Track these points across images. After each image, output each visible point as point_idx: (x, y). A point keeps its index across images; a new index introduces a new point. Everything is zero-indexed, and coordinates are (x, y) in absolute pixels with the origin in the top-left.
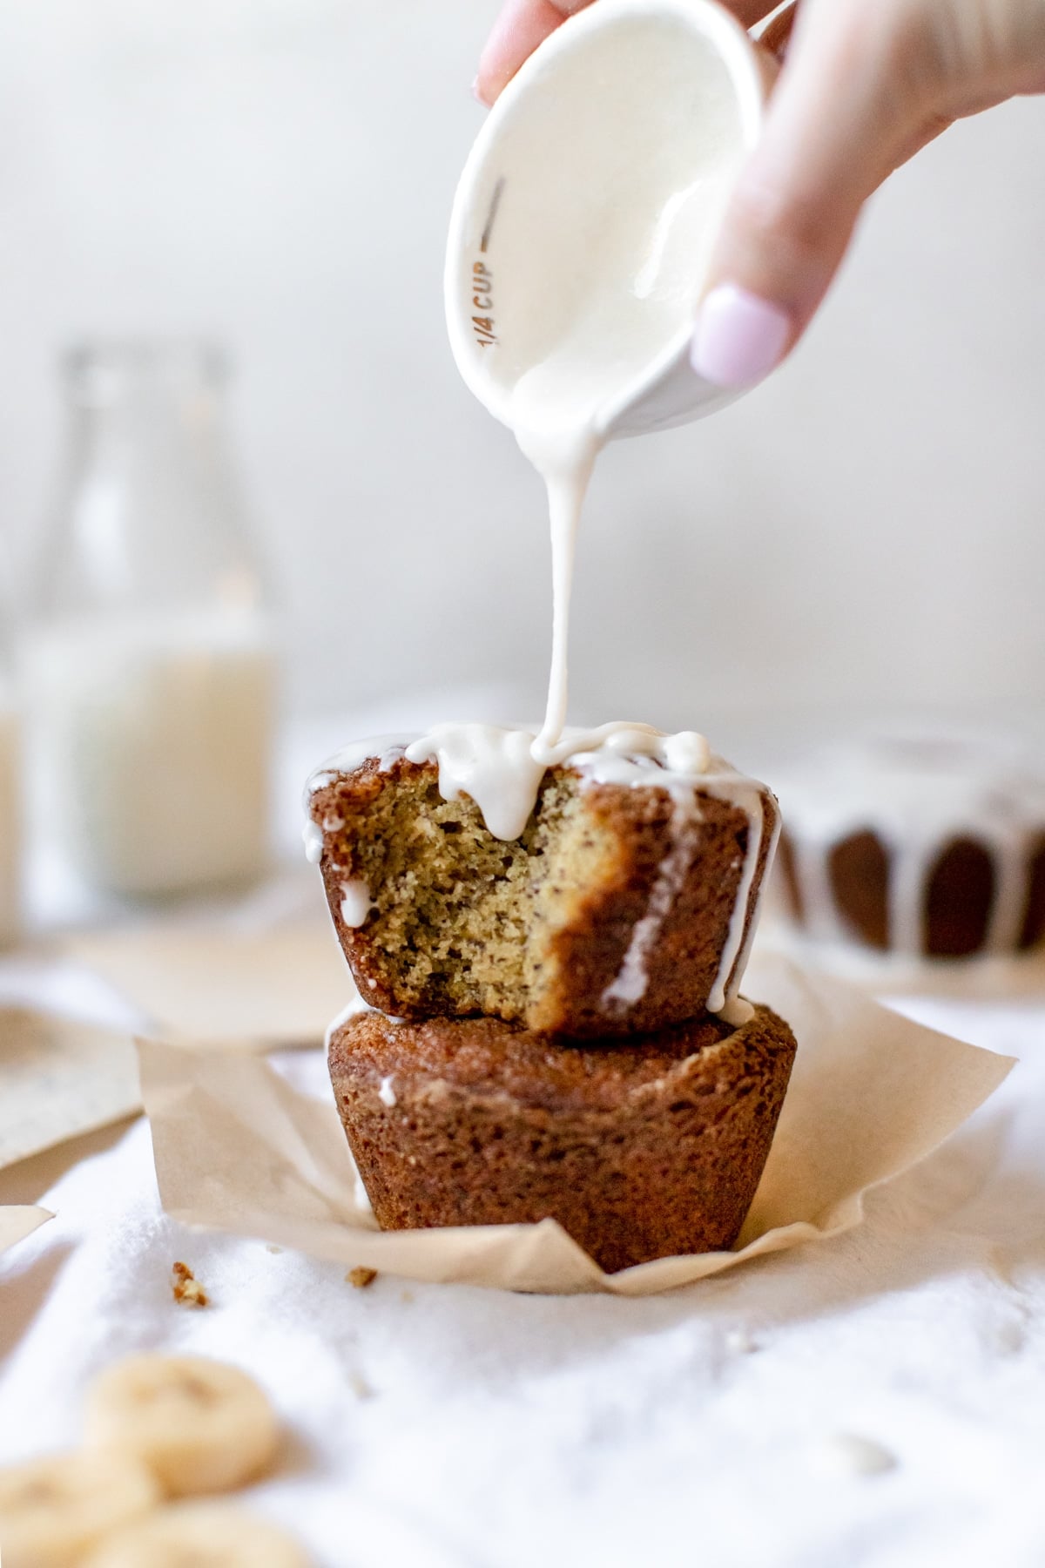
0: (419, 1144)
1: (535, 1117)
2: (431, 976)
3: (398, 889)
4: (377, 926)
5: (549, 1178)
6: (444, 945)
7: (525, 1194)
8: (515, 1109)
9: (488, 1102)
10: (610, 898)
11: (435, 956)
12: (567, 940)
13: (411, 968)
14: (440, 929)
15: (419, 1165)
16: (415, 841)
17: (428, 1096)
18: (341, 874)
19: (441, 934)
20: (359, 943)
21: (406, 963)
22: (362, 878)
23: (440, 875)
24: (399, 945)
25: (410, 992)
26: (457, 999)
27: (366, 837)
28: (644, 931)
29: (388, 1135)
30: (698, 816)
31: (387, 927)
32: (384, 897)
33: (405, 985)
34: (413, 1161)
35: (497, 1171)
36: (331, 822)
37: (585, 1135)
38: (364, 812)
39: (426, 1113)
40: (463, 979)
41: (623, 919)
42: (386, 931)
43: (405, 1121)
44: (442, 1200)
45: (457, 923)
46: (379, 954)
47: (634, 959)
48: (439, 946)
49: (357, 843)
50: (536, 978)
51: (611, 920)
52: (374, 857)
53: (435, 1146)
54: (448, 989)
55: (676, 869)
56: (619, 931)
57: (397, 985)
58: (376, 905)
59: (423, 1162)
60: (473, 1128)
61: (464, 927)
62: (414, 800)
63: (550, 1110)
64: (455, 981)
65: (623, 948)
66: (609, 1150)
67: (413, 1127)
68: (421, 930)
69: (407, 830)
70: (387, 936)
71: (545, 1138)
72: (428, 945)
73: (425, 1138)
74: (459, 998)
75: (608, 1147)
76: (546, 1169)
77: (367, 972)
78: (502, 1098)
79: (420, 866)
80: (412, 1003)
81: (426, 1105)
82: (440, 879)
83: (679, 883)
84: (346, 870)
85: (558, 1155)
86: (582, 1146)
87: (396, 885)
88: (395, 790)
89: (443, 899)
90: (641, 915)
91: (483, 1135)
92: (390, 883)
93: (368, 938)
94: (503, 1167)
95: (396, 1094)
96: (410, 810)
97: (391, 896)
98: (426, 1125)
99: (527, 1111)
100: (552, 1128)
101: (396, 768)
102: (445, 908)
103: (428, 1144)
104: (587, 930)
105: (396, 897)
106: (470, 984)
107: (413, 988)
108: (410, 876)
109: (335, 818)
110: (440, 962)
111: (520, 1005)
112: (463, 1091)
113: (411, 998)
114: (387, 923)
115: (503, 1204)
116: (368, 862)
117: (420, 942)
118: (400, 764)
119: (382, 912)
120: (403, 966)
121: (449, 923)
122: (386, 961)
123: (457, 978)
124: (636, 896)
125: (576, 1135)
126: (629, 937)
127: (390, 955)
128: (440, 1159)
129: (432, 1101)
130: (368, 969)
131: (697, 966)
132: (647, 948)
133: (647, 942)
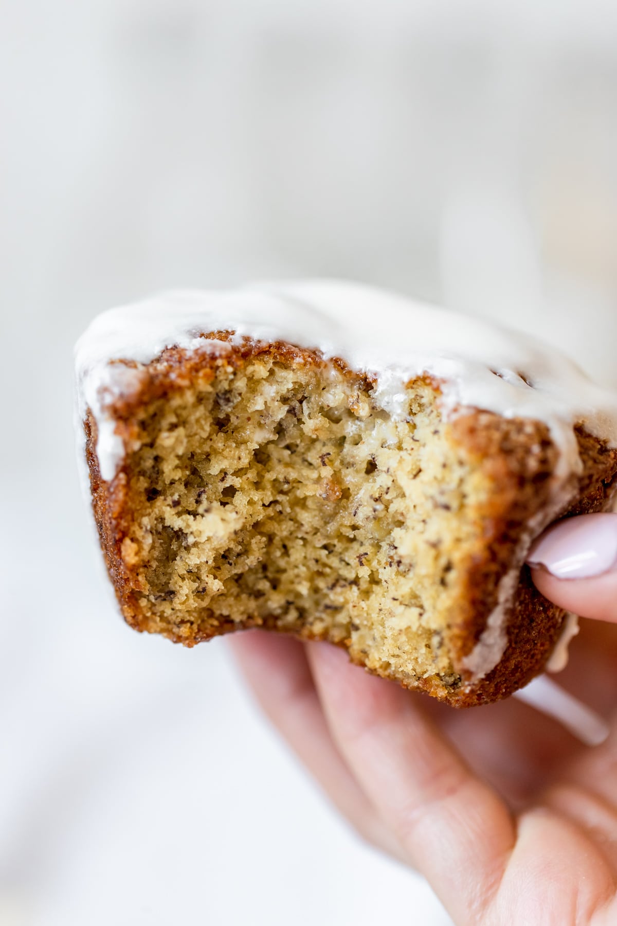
28: (508, 584)
47: (497, 619)
65: (487, 610)
90: (504, 568)
126: (493, 594)
131: (549, 621)
132: (509, 605)
133: (510, 598)
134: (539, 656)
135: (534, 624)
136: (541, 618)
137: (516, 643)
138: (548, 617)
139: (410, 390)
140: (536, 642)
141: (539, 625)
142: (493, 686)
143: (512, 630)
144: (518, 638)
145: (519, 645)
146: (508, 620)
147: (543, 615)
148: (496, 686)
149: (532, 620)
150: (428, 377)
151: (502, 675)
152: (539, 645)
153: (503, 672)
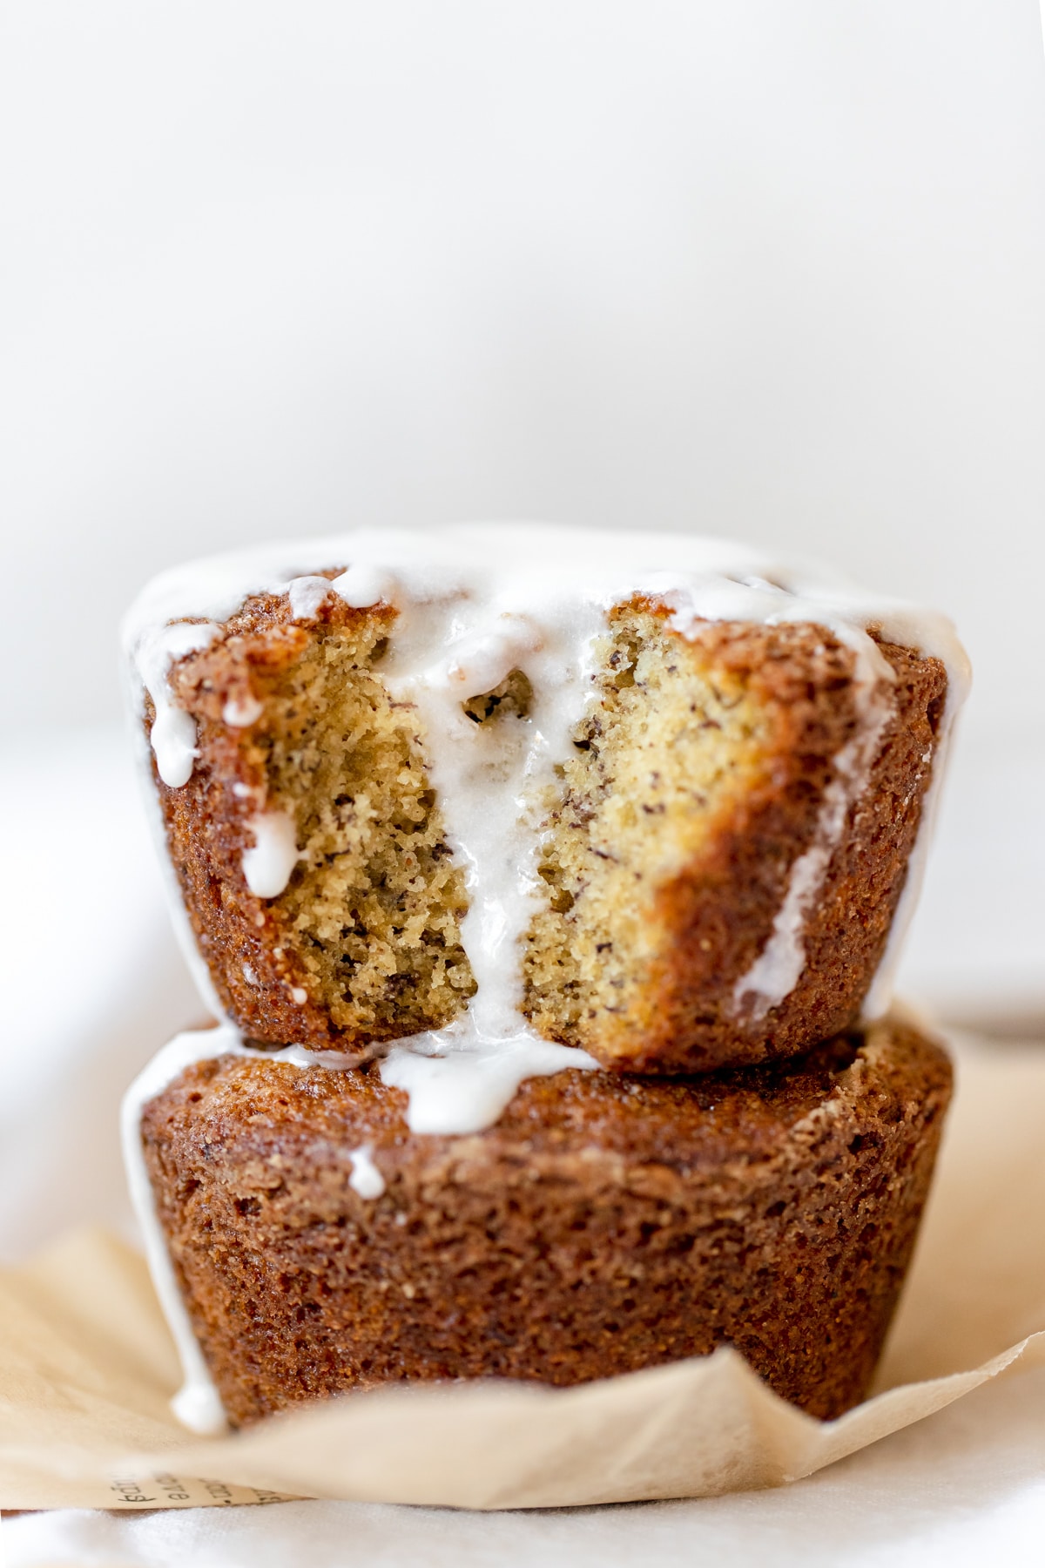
0: (428, 1258)
1: (653, 1181)
2: (392, 979)
3: (341, 827)
4: (300, 895)
5: (666, 1287)
6: (416, 924)
7: (621, 1323)
8: (617, 1169)
9: (568, 1164)
10: (761, 813)
11: (402, 942)
12: (687, 893)
13: (357, 966)
14: (404, 894)
15: (421, 1300)
16: (360, 741)
17: (451, 1170)
18: (251, 802)
19: (408, 902)
20: (272, 925)
21: (346, 958)
22: (283, 807)
23: (405, 800)
24: (340, 927)
25: (359, 1010)
26: (436, 1017)
27: (289, 735)
28: (808, 871)
29: (355, 1252)
30: (889, 673)
31: (319, 896)
32: (316, 841)
33: (348, 997)
34: (409, 1291)
35: (578, 1285)
36: (242, 707)
37: (728, 1206)
38: (283, 690)
39: (449, 1198)
40: (448, 983)
41: (776, 852)
42: (317, 902)
43: (402, 1220)
44: (465, 1354)
45: (435, 882)
46: (304, 943)
47: (789, 921)
48: (405, 926)
49: (271, 746)
50: (600, 968)
51: (757, 857)
52: (303, 770)
53: (458, 1257)
54: (420, 1000)
55: (857, 763)
56: (767, 872)
57: (336, 997)
58: (306, 855)
59: (431, 1292)
60: (537, 1215)
61: (447, 890)
62: (355, 667)
63: (674, 1165)
64: (434, 986)
65: (773, 905)
66: (763, 1229)
67: (416, 1227)
68: (373, 898)
69: (346, 721)
70: (319, 910)
71: (665, 1218)
72: (386, 924)
73: (439, 1246)
74: (441, 1015)
75: (760, 1224)
76: (660, 1274)
77: (288, 976)
78: (591, 1154)
79: (372, 784)
80: (363, 1028)
81: (450, 1185)
82: (406, 807)
83: (862, 786)
84: (260, 794)
85: (683, 1245)
86: (718, 1224)
87: (339, 819)
88: (322, 651)
89: (409, 842)
90: (802, 843)
91: (553, 1224)
92: (327, 816)
93: (285, 916)
94: (588, 1280)
95: (383, 1174)
96: (350, 685)
97: (330, 840)
98: (446, 1219)
99: (640, 1173)
100: (678, 1197)
101: (325, 611)
102: (413, 857)
103: (446, 1256)
104: (720, 874)
105: (339, 839)
106: (459, 990)
107: (364, 1002)
108: (362, 803)
109: (250, 702)
110: (407, 953)
111: (566, 1017)
112: (521, 1150)
113: (362, 1021)
114: (319, 888)
115: (579, 1348)
116: (290, 780)
117: (375, 918)
118: (330, 603)
119: (311, 868)
120: (341, 964)
121: (421, 882)
122: (314, 954)
123: (438, 979)
124: (796, 813)
125: (715, 1205)
126: (783, 881)
127: (319, 945)
128: (468, 1280)
129: (461, 1176)
130: (289, 970)
131: (865, 936)
132: (809, 903)
133: (810, 893)
134: (850, 990)
135: (845, 938)
136: (855, 930)
137: (817, 963)
138: (864, 929)
139: (615, 623)
140: (846, 965)
141: (852, 939)
142: (786, 1028)
143: (811, 942)
144: (820, 957)
145: (820, 967)
146: (805, 927)
147: (858, 927)
148: (790, 1029)
149: (842, 932)
150: (643, 600)
151: (797, 1012)
152: (850, 971)
153: (800, 1007)
